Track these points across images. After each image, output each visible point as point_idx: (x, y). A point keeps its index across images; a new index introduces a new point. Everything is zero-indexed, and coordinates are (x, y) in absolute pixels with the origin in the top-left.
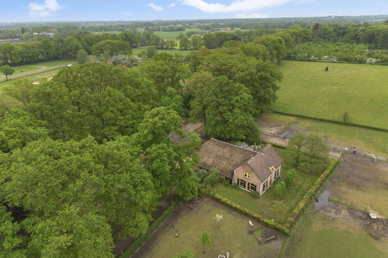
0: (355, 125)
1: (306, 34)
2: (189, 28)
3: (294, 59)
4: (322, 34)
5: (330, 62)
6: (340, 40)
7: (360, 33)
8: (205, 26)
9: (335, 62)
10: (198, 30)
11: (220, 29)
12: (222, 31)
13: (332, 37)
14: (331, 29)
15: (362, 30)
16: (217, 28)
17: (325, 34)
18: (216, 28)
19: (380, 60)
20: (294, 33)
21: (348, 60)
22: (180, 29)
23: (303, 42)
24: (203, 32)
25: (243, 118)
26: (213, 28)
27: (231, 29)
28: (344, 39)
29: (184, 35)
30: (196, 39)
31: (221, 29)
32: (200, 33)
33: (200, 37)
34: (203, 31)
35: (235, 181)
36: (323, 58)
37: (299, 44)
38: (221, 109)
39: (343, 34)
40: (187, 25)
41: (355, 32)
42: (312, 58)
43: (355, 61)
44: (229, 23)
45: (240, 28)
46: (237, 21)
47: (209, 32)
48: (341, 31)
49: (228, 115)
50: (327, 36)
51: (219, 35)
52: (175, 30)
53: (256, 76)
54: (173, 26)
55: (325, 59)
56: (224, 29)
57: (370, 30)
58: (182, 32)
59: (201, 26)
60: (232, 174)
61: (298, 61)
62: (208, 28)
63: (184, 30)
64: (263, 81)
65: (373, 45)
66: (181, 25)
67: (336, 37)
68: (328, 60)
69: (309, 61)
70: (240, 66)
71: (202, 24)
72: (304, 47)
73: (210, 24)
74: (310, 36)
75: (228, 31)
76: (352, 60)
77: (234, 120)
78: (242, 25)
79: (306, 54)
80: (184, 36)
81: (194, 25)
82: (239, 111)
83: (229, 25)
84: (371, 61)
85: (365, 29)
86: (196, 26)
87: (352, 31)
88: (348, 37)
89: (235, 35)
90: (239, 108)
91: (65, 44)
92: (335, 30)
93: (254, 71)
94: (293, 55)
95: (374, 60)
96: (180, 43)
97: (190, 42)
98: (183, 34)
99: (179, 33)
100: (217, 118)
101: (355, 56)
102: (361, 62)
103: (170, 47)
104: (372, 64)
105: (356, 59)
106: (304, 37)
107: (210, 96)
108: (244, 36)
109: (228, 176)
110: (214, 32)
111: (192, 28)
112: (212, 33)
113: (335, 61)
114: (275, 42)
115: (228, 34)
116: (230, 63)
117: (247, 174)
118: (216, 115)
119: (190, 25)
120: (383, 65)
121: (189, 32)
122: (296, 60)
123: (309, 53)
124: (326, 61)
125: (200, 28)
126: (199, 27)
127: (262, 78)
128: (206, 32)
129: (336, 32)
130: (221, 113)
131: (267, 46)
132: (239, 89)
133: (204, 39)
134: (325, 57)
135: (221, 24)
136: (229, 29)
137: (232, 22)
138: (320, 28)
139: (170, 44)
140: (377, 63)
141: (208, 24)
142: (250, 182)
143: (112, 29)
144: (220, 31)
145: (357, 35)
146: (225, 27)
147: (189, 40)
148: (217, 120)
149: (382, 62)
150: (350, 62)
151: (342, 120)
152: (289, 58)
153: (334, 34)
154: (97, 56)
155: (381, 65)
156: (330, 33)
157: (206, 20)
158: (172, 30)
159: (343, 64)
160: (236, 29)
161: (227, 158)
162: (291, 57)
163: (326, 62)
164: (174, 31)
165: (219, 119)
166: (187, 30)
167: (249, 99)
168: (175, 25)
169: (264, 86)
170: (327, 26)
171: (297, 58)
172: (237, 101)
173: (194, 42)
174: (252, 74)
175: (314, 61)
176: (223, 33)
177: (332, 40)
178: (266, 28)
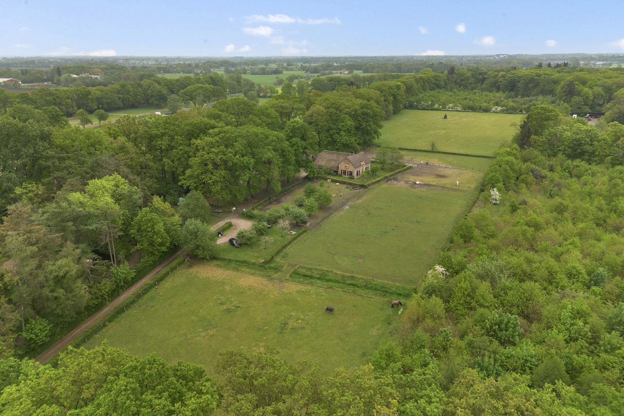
0: (439, 152)
1: (437, 80)
2: (287, 70)
3: (417, 108)
4: (458, 80)
5: (454, 111)
6: (479, 88)
7: (500, 79)
8: (312, 68)
9: (459, 111)
10: (302, 73)
11: (333, 72)
12: (336, 75)
13: (470, 83)
14: (469, 74)
15: (503, 76)
16: (329, 71)
17: (462, 80)
18: (327, 70)
19: (505, 108)
20: (421, 78)
21: (472, 109)
22: (276, 72)
23: (432, 89)
24: (309, 76)
25: (347, 139)
26: (323, 71)
27: (349, 72)
28: (483, 86)
29: (284, 79)
30: (302, 85)
31: (336, 72)
32: (304, 78)
33: (307, 83)
34: (309, 74)
35: (340, 172)
36: (447, 107)
37: (427, 91)
38: (331, 132)
39: (483, 81)
40: (285, 65)
41: (496, 78)
42: (436, 106)
43: (480, 110)
44: (346, 64)
45: (361, 71)
46: (359, 60)
47: (318, 76)
48: (481, 77)
49: (336, 136)
50: (463, 82)
51: (332, 80)
52: (269, 73)
53: (360, 112)
54: (263, 66)
55: (449, 108)
56: (339, 72)
57: (510, 76)
58: (280, 76)
59: (306, 67)
60: (338, 167)
61: (421, 109)
62: (316, 70)
63: (281, 73)
64: (366, 116)
65: (513, 94)
66: (275, 65)
67: (474, 83)
68: (453, 108)
69: (432, 110)
70: (347, 104)
71: (307, 65)
72: (431, 95)
73: (320, 64)
74: (443, 83)
75: (345, 74)
76: (476, 109)
77: (340, 140)
78: (365, 67)
79: (430, 103)
80: (283, 81)
81: (294, 66)
82: (344, 133)
83: (346, 66)
84: (497, 109)
85: (505, 75)
86: (299, 67)
87: (492, 77)
88: (487, 83)
89: (352, 80)
90: (344, 131)
91: (145, 89)
92: (473, 76)
93: (358, 107)
94: (415, 103)
95: (499, 108)
96: (282, 90)
97: (294, 88)
98: (282, 79)
99: (276, 77)
100: (328, 139)
101: (481, 105)
102: (486, 110)
103: (268, 95)
104: (497, 112)
105: (481, 107)
106: (435, 84)
107: (323, 122)
108: (364, 82)
109: (336, 170)
110: (325, 76)
111: (292, 70)
112: (323, 77)
113: (460, 109)
114: (392, 89)
115: (343, 79)
116: (340, 102)
117: (347, 165)
118: (328, 137)
119: (289, 65)
120: (507, 113)
121: (291, 76)
122: (419, 109)
123: (432, 101)
124: (451, 109)
125: (303, 70)
126: (303, 68)
127: (364, 114)
128: (314, 76)
129: (475, 78)
130: (331, 136)
131: (382, 92)
132: (345, 118)
133: (313, 84)
134: (451, 105)
135: (335, 64)
136: (346, 72)
137: (351, 61)
138: (456, 74)
139: (268, 91)
140: (502, 112)
141: (315, 64)
142: (349, 170)
143: (175, 70)
144: (332, 75)
145: (497, 82)
146: (341, 70)
147: (293, 86)
148: (328, 141)
149: (507, 110)
150: (475, 111)
151: (430, 149)
152: (411, 106)
153: (472, 80)
154: (185, 103)
155: (505, 113)
156: (468, 78)
157: (313, 58)
158: (263, 72)
159: (468, 113)
160: (356, 72)
161: (334, 160)
162: (413, 106)
163: (451, 111)
164: (267, 74)
165: (330, 139)
166: (286, 74)
167: (352, 125)
168: (267, 64)
169: (366, 120)
170: (465, 71)
171: (419, 107)
172: (343, 126)
173: (299, 88)
174: (356, 111)
175: (438, 110)
176: (336, 78)
177: (470, 87)
178: (398, 72)
